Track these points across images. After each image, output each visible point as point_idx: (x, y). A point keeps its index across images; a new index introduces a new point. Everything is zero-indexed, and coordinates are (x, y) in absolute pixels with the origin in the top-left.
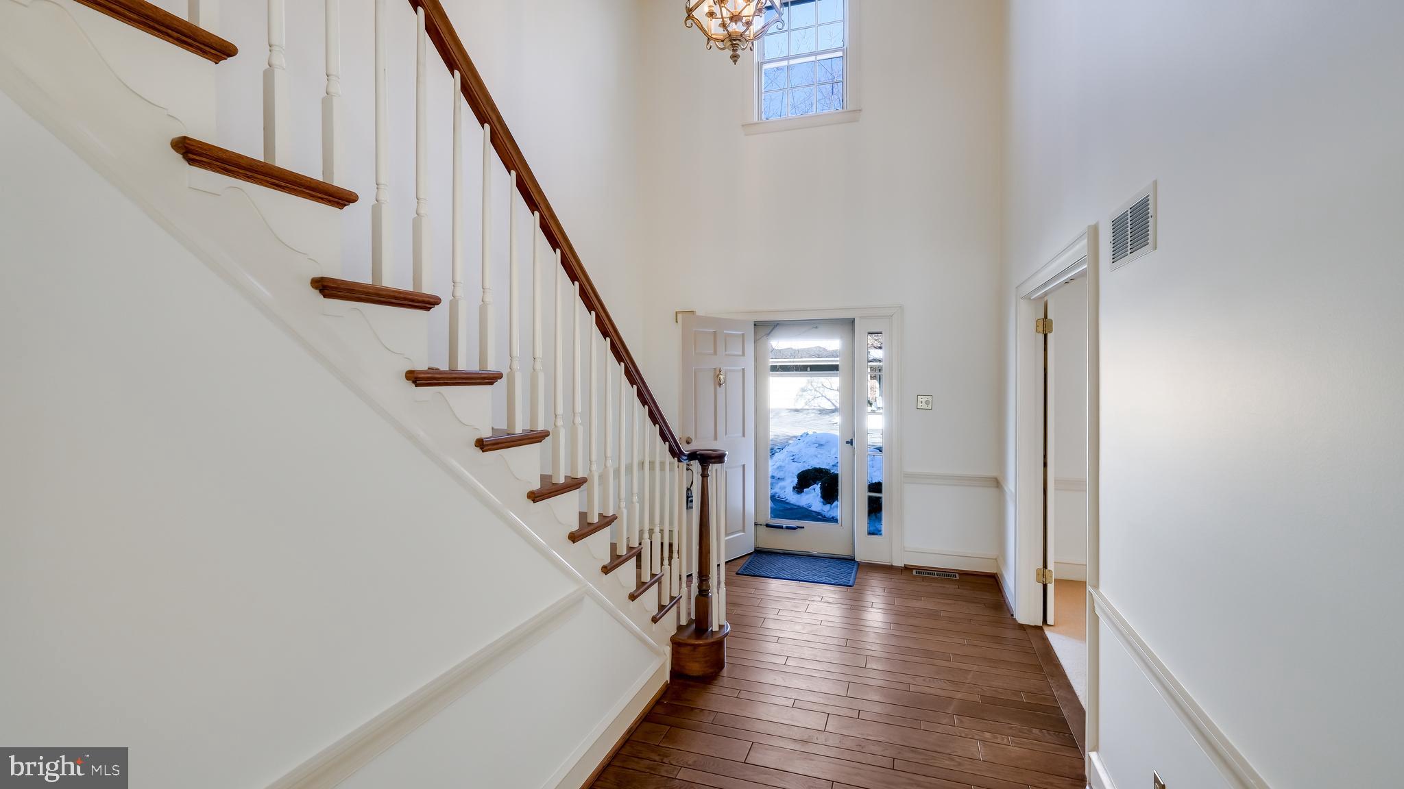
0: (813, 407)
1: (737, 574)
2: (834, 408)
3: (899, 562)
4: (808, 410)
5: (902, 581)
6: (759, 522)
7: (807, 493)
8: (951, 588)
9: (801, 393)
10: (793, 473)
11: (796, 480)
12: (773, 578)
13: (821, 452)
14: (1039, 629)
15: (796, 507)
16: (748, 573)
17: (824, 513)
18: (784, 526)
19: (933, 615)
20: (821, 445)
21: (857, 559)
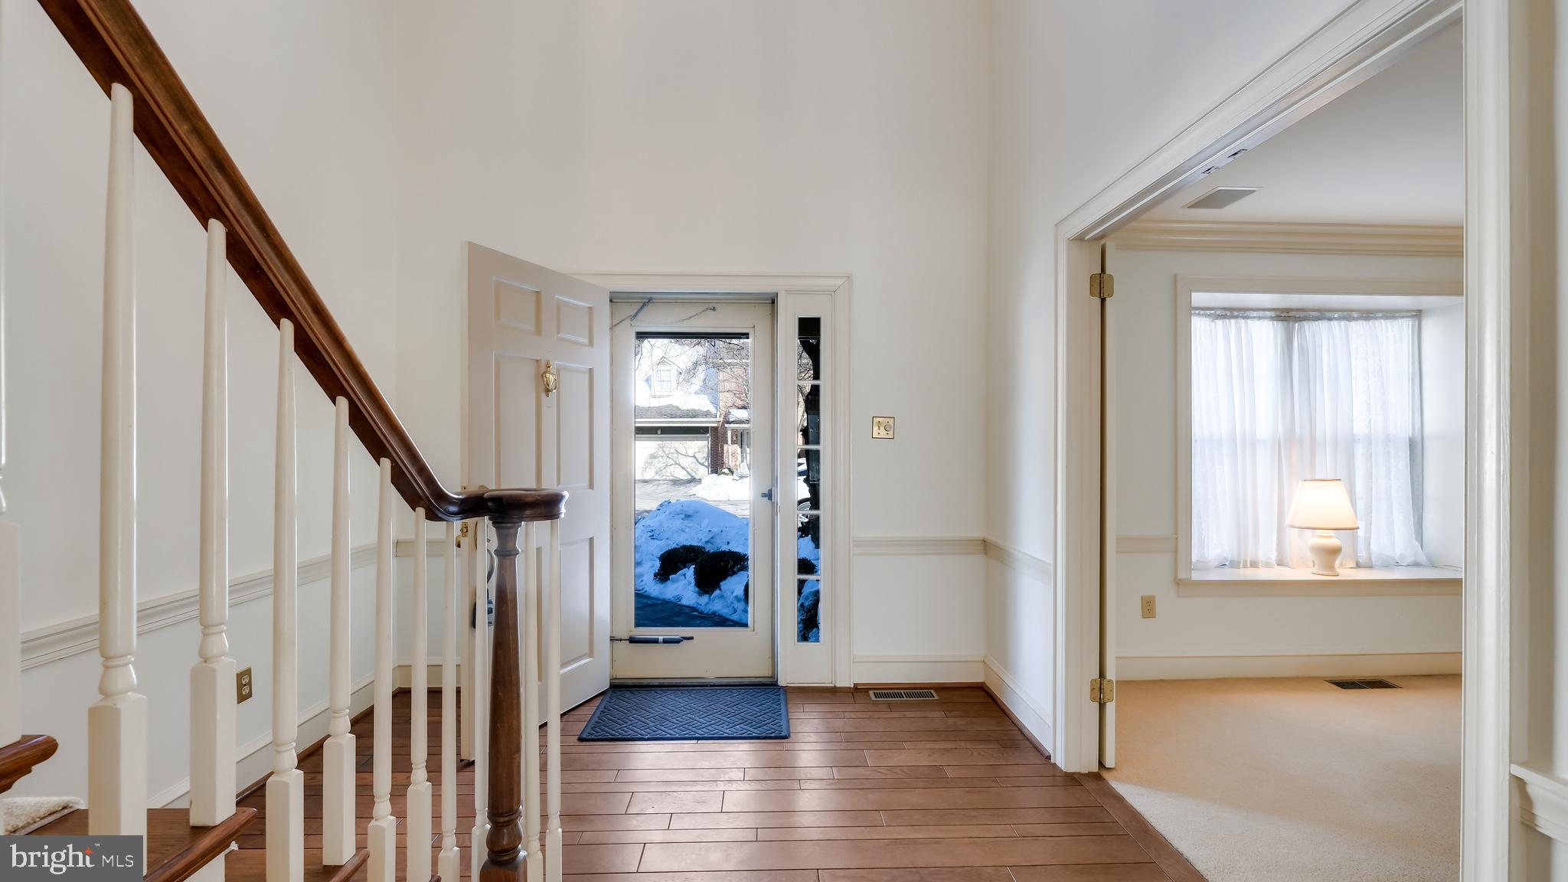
0: (664, 477)
1: (581, 740)
2: (689, 477)
3: (844, 682)
4: (659, 480)
5: (860, 715)
6: (618, 636)
7: (675, 581)
8: (937, 718)
9: (650, 460)
10: (653, 555)
11: (658, 564)
12: (648, 739)
13: (690, 525)
14: (1096, 777)
15: (659, 602)
16: (601, 734)
17: (702, 608)
18: (661, 638)
19: (934, 777)
20: (688, 516)
21: (782, 682)
